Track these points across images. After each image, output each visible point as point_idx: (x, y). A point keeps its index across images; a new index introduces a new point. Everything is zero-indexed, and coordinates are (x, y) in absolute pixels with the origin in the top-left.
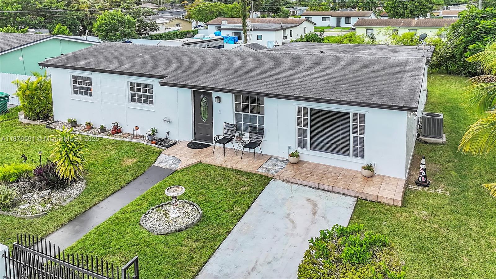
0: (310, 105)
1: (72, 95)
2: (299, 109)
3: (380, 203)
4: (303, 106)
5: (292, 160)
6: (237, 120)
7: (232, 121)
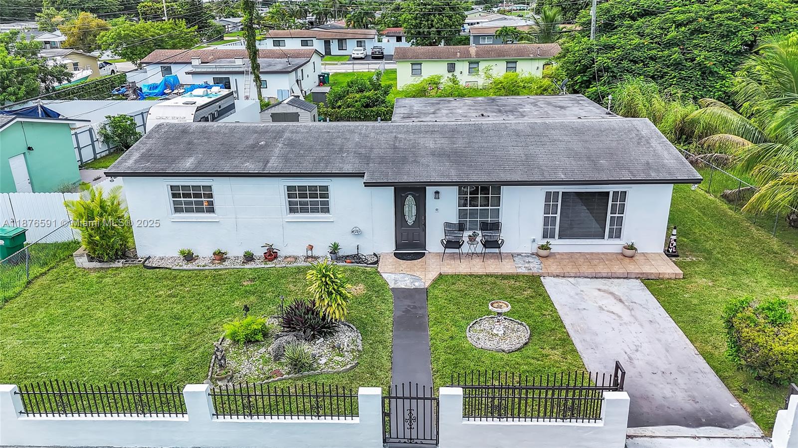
0: (561, 189)
1: (172, 214)
2: (548, 194)
3: (662, 279)
4: (552, 191)
5: (543, 253)
6: (460, 217)
7: (455, 220)
